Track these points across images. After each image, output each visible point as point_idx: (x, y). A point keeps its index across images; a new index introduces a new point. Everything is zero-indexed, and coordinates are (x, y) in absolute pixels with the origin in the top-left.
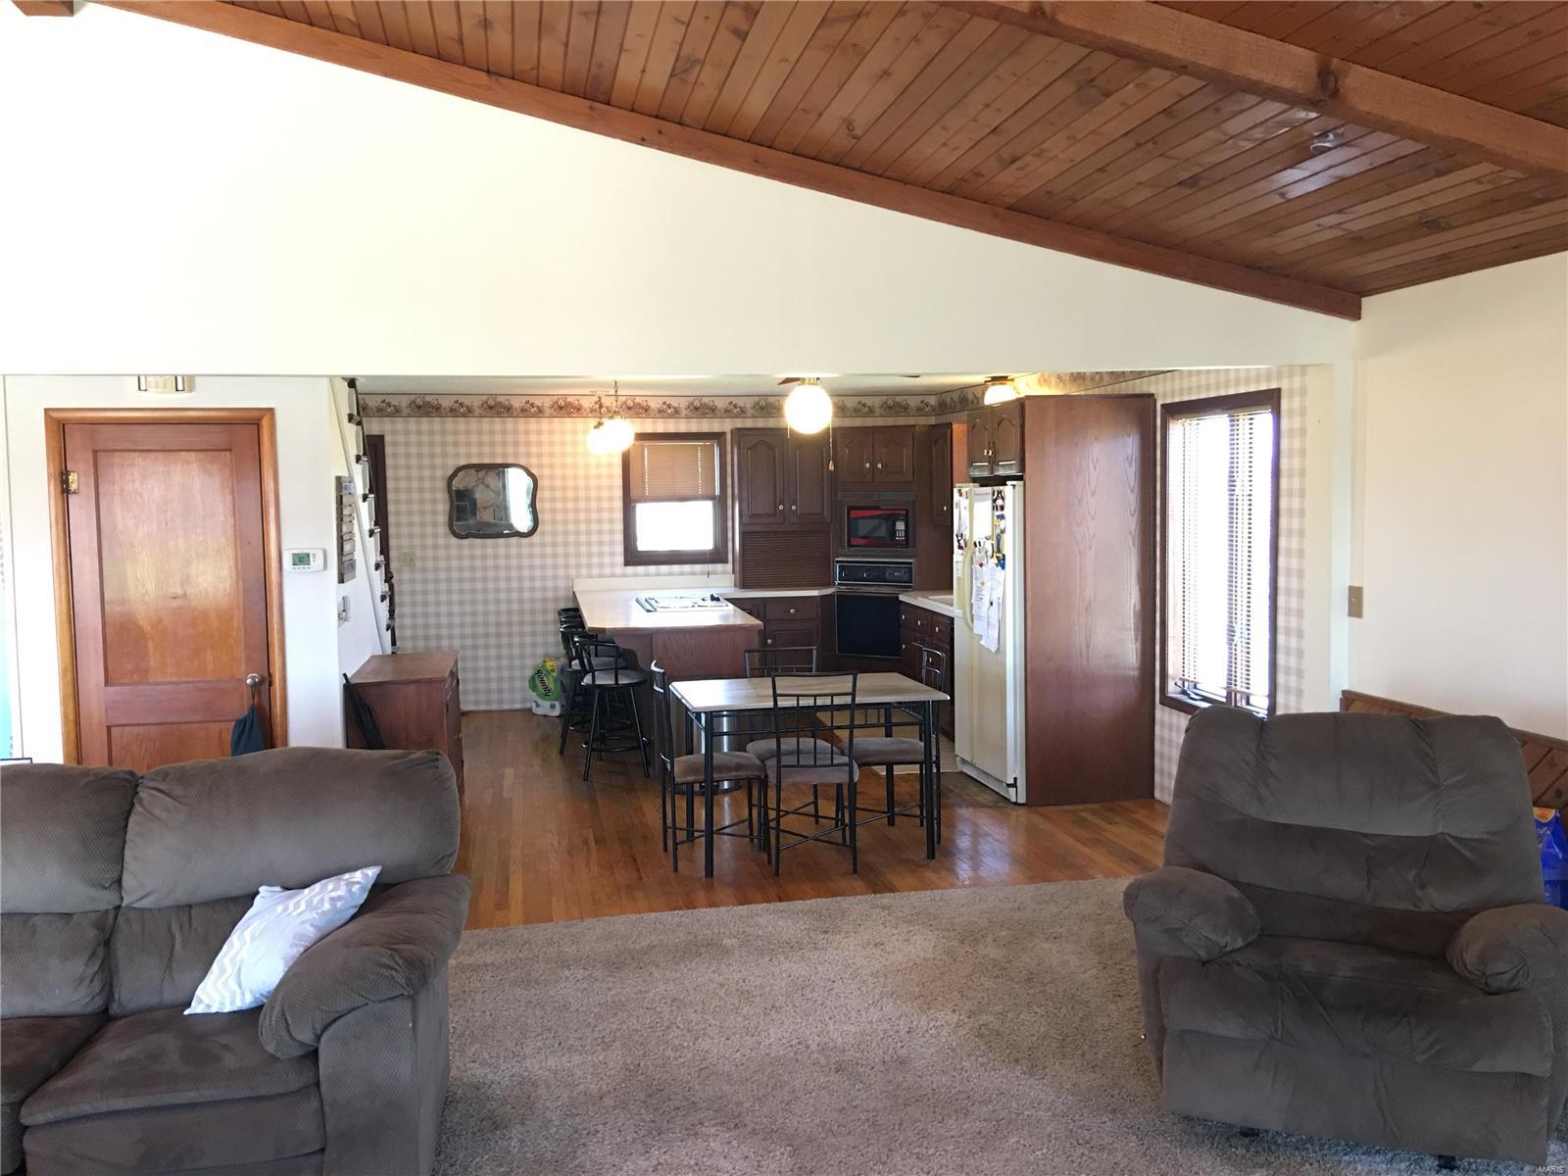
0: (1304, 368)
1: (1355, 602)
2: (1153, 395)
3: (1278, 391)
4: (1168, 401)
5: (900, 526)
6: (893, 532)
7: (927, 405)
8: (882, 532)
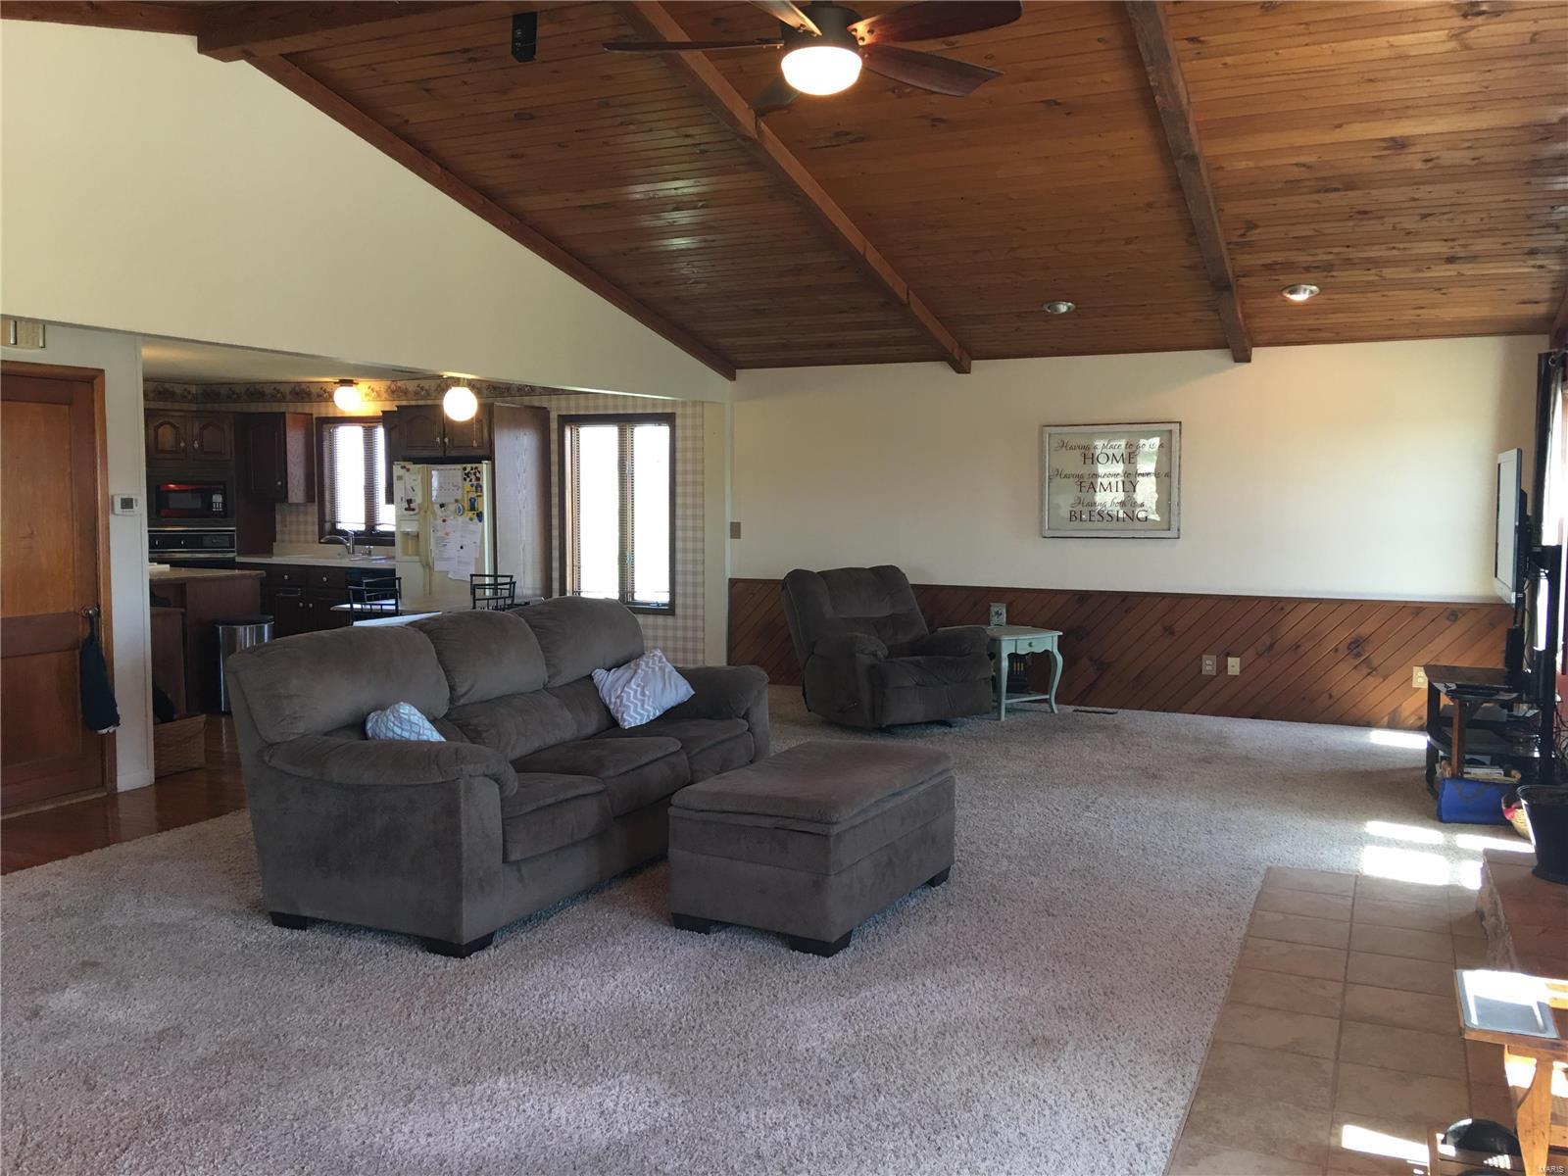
0: (703, 403)
1: (736, 530)
2: (545, 408)
3: (674, 414)
4: (564, 413)
5: (217, 499)
6: (210, 504)
7: (189, 393)
8: (197, 504)
